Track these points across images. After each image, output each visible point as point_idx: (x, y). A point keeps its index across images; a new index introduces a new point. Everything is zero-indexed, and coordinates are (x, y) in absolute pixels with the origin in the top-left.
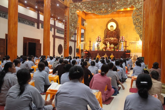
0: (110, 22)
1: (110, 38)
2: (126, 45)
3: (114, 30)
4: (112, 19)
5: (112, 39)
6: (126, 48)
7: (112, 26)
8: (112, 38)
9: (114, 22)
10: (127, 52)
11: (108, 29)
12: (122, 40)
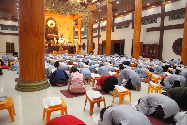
0: (49, 20)
1: (52, 34)
2: (70, 41)
3: (54, 28)
4: (51, 17)
5: (54, 36)
6: (70, 44)
7: (52, 24)
8: (53, 34)
9: (53, 20)
10: (74, 47)
11: (48, 26)
12: (62, 37)
